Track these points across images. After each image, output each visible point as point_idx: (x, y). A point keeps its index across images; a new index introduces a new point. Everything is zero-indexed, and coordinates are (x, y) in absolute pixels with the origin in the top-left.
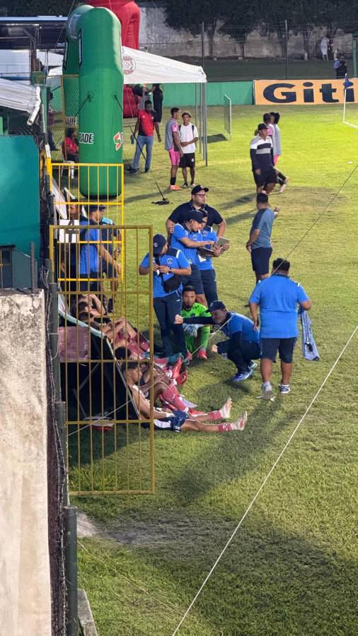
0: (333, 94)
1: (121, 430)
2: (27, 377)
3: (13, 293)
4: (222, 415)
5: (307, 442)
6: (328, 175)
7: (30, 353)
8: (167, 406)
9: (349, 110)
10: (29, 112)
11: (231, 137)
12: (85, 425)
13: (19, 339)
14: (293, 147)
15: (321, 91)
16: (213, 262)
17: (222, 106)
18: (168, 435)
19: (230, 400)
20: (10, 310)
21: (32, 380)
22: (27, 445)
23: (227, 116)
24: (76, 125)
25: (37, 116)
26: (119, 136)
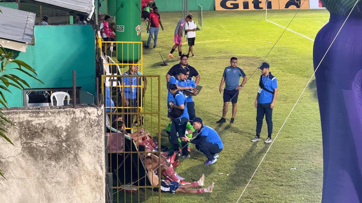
0: (260, 4)
1: (142, 193)
2: (94, 154)
3: (86, 106)
4: (199, 184)
5: (248, 199)
6: (258, 50)
7: (96, 140)
8: (168, 179)
9: (269, 14)
10: (88, 13)
11: (202, 29)
12: (121, 189)
13: (90, 133)
14: (238, 34)
15: (253, 2)
16: (193, 98)
17: (197, 11)
18: (168, 196)
19: (203, 176)
20: (85, 116)
21: (97, 156)
22: (94, 193)
23: (200, 16)
24: (114, 21)
25: (93, 16)
26: (139, 27)
